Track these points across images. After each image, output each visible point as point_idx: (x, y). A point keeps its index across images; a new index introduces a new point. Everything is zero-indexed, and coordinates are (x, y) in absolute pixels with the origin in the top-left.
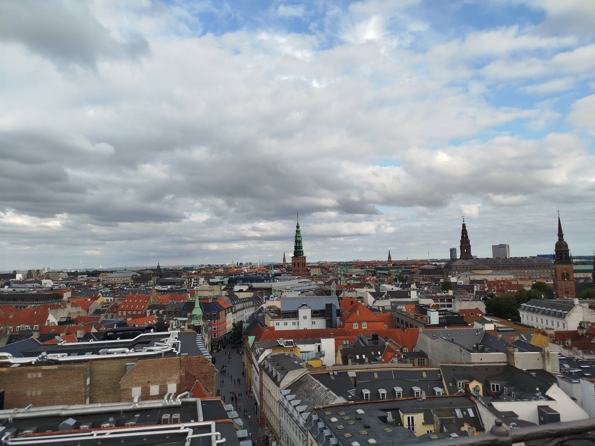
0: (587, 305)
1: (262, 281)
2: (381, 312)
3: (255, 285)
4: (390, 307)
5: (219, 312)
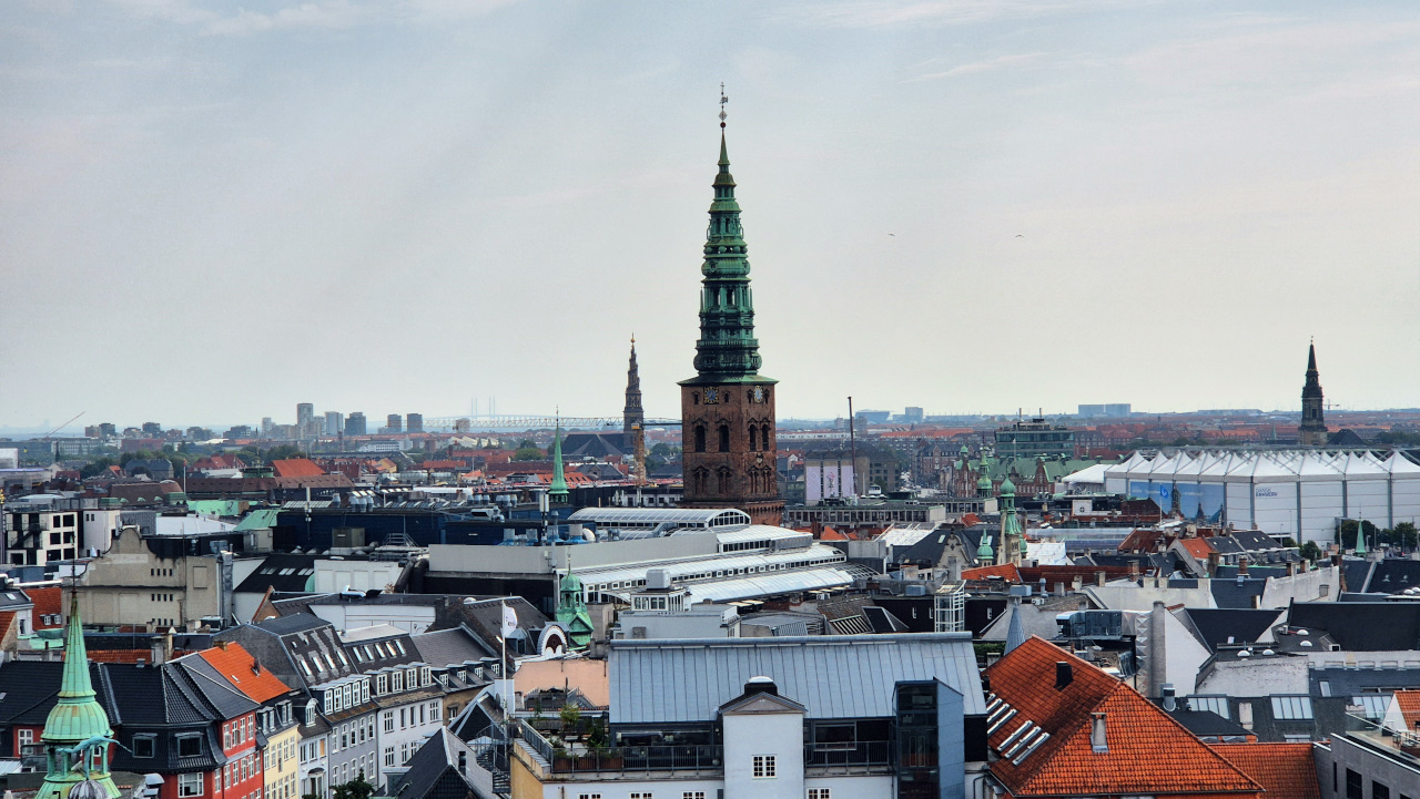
1: (489, 534)
2: (1246, 733)
3: (445, 558)
4: (1306, 702)
5: (218, 724)
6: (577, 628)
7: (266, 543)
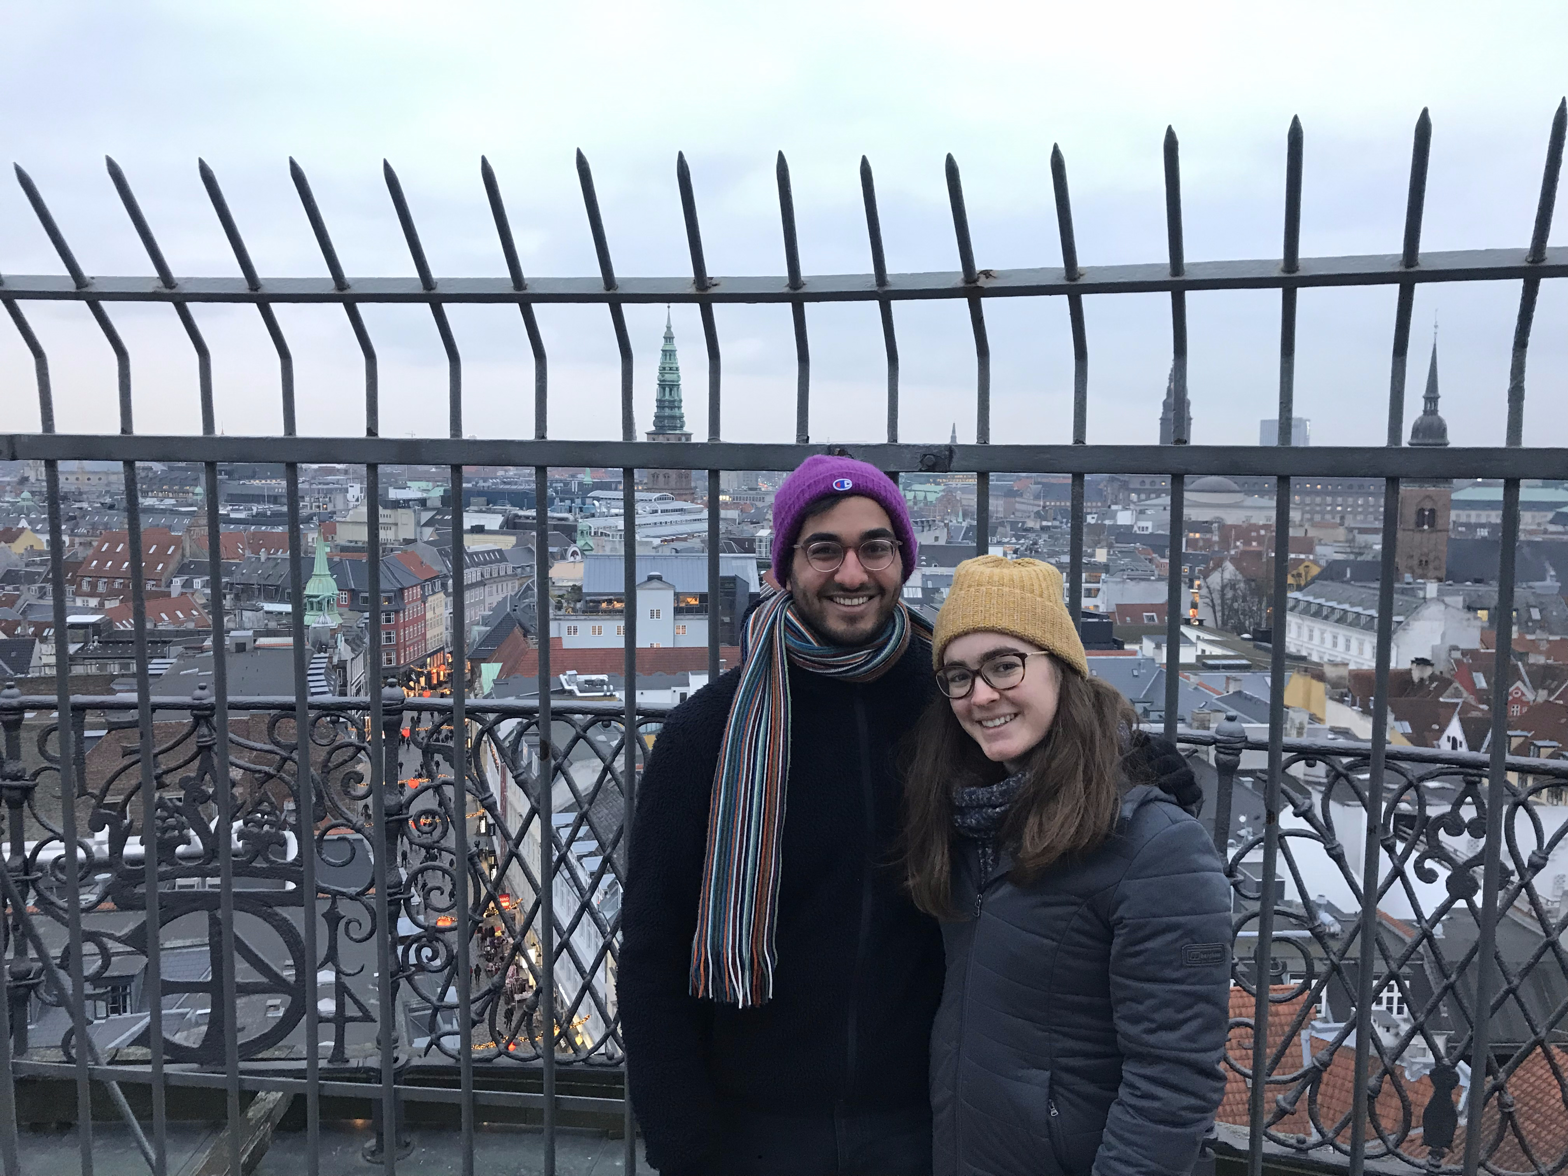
0: (1458, 601)
4: (919, 590)
5: (402, 590)
6: (586, 548)
7: (438, 504)
